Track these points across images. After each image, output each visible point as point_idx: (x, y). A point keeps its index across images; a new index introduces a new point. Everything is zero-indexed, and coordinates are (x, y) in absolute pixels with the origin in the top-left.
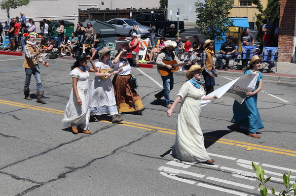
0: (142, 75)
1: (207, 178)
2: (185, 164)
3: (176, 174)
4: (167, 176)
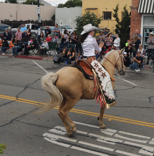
0: (36, 65)
1: (78, 142)
2: (63, 131)
3: (56, 139)
4: (49, 141)
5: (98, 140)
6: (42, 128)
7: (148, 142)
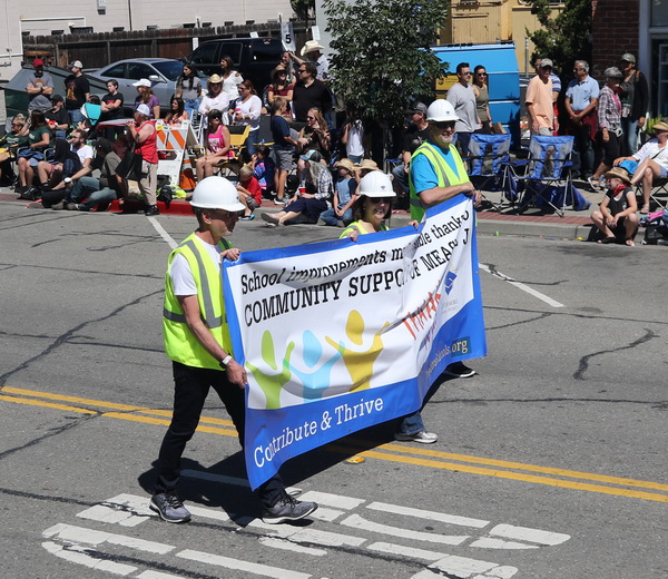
2: (135, 513)
3: (91, 545)
4: (57, 555)
5: (266, 542)
6: (55, 504)
7: (468, 542)
